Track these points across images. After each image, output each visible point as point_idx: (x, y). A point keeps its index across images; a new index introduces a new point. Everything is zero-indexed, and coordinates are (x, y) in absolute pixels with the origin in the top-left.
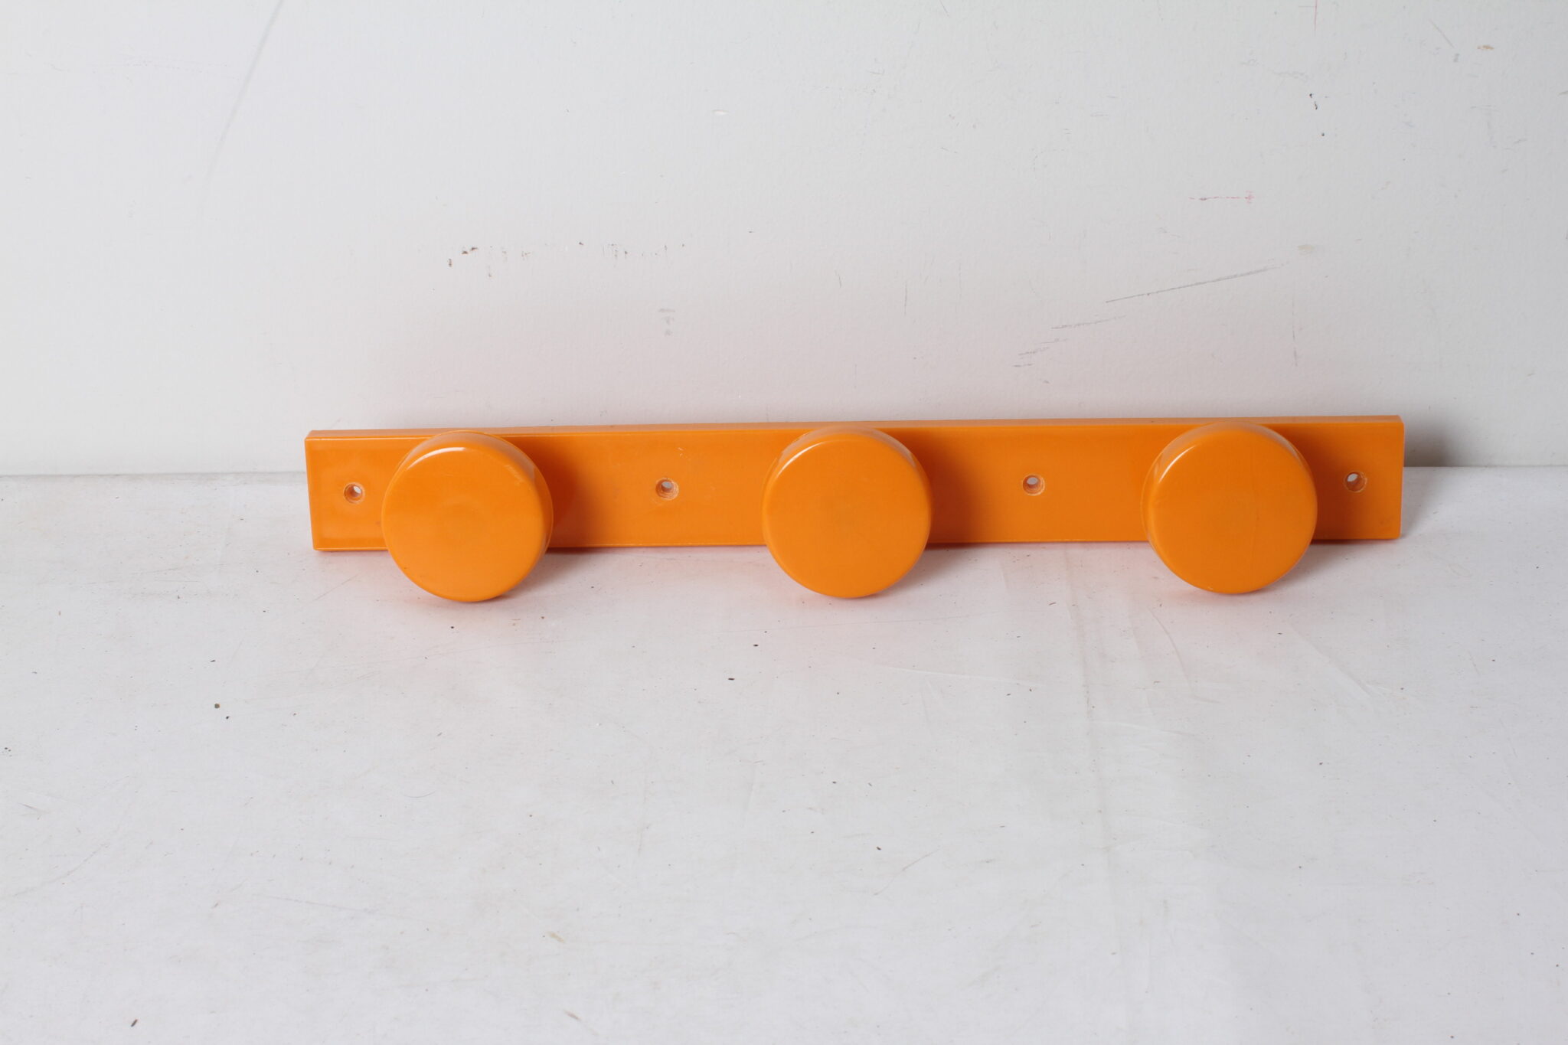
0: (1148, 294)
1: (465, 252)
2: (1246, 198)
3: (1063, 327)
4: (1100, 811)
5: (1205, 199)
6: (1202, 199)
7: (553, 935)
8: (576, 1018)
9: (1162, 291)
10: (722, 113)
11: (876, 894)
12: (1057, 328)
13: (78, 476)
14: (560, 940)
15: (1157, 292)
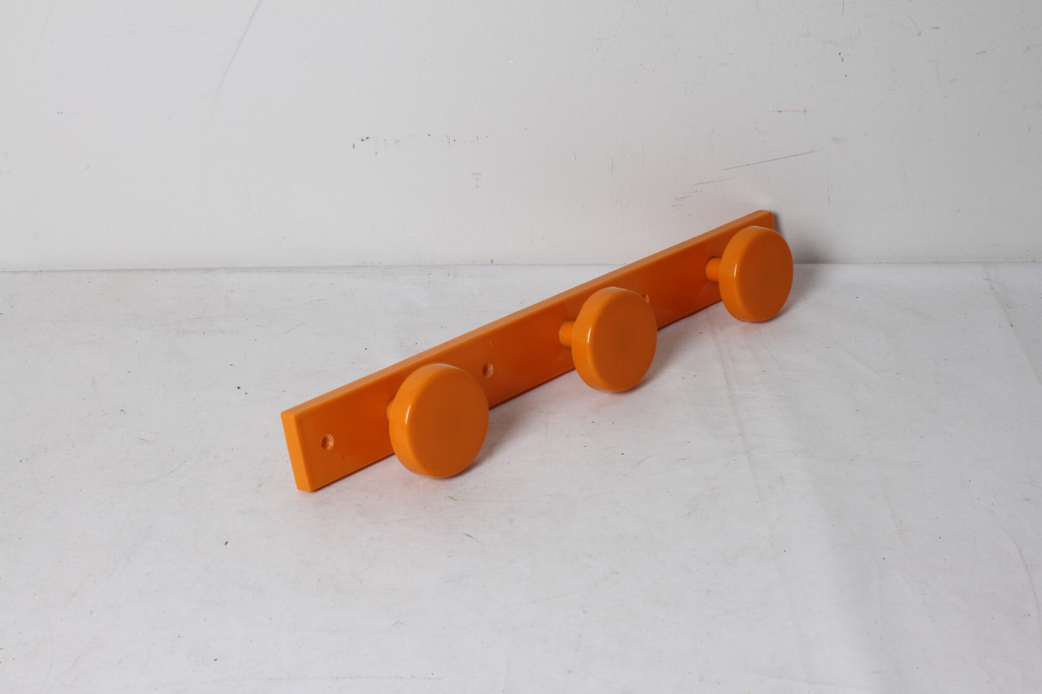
0: (748, 165)
1: (363, 140)
2: (803, 111)
3: (700, 184)
4: (741, 435)
5: (780, 112)
6: (778, 112)
7: (451, 498)
8: (471, 537)
9: (756, 163)
10: (512, 61)
11: (624, 476)
12: (696, 184)
13: (131, 270)
14: (455, 500)
15: (753, 164)
